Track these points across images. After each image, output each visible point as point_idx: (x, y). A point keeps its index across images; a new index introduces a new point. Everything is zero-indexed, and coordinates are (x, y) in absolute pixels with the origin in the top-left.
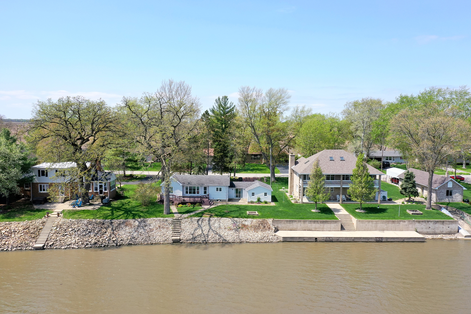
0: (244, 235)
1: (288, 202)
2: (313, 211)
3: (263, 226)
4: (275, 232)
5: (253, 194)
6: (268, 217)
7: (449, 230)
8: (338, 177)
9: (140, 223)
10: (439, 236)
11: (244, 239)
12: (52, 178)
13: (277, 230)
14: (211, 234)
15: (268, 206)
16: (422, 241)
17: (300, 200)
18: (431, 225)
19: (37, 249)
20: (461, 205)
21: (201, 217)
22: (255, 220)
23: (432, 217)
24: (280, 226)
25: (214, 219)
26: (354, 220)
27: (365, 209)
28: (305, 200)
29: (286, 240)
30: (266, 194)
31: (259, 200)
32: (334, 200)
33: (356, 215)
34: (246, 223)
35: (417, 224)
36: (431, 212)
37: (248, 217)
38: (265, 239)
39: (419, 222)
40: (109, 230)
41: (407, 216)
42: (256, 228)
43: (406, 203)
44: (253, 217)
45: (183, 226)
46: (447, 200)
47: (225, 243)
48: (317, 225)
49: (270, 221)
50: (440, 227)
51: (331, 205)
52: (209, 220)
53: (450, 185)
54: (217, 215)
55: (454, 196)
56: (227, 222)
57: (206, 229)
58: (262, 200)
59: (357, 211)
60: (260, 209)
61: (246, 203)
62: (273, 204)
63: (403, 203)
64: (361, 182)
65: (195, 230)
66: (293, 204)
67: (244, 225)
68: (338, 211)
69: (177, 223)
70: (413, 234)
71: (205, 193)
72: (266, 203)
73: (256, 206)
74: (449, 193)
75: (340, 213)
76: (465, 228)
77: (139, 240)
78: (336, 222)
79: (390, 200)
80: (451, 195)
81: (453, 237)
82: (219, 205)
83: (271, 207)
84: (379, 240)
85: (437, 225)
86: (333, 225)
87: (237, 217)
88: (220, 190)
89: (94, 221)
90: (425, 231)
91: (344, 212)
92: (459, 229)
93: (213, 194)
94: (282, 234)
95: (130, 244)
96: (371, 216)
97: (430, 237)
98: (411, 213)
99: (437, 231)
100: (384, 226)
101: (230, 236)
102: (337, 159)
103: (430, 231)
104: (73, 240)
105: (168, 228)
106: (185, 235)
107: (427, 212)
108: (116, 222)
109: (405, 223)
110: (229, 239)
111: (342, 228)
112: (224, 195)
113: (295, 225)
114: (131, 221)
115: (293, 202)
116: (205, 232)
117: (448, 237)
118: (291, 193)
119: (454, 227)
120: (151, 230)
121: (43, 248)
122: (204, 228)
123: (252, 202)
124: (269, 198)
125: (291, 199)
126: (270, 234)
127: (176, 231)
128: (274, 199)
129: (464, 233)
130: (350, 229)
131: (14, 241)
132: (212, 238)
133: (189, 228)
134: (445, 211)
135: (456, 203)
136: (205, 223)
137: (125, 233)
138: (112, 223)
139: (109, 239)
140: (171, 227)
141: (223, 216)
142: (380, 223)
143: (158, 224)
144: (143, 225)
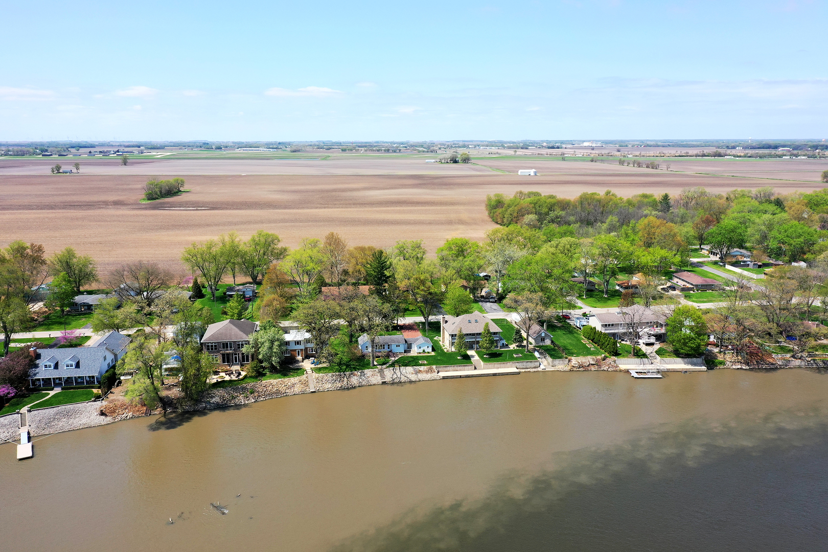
0: (422, 376)
1: (442, 350)
2: (459, 358)
3: (431, 371)
4: (438, 373)
5: (420, 348)
6: (433, 364)
7: (534, 366)
8: (473, 334)
9: (361, 373)
10: (529, 370)
11: (421, 379)
12: (293, 347)
13: (438, 372)
14: (402, 377)
15: (430, 356)
16: (519, 373)
17: (450, 349)
18: (525, 363)
19: (312, 392)
20: (548, 348)
21: (394, 367)
22: (425, 367)
23: (526, 359)
24: (440, 369)
25: (402, 368)
26: (482, 363)
27: (489, 354)
28: (453, 349)
29: (444, 378)
30: (428, 347)
31: (424, 351)
32: (471, 348)
33: (484, 359)
34: (421, 369)
35: (517, 364)
36: (527, 355)
37: (421, 365)
38: (433, 378)
39: (518, 362)
40: (345, 378)
41: (512, 359)
42: (427, 372)
43: (516, 347)
44: (424, 365)
45: (385, 373)
46: (541, 344)
47: (411, 382)
48: (461, 368)
49: (434, 367)
50: (529, 365)
51: (470, 353)
52: (400, 369)
53: (543, 335)
54: (403, 365)
55: (546, 341)
56: (410, 369)
57: (399, 374)
58: (426, 351)
59: (485, 356)
60: (426, 358)
61: (416, 354)
62: (433, 354)
63: (514, 348)
64: (486, 340)
65: (393, 375)
66: (446, 353)
67: (420, 371)
68: (473, 356)
69: (381, 371)
70: (514, 370)
71: (389, 348)
72: (429, 353)
73: (423, 356)
74: (543, 340)
75: (474, 359)
76: (544, 364)
77: (363, 383)
78: (471, 365)
79: (507, 345)
80: (544, 340)
81: (536, 370)
82: (400, 356)
83: (432, 356)
84: (495, 375)
85: (528, 364)
86: (470, 367)
87: (415, 366)
88: (399, 346)
89: (334, 374)
90: (521, 367)
91: (477, 358)
92: (540, 364)
93: (395, 349)
94: (442, 374)
95: (359, 386)
96: (492, 360)
97: (523, 370)
98: (515, 356)
99: (528, 367)
100: (499, 366)
101: (413, 377)
102: (473, 321)
103: (524, 367)
104: (328, 386)
105: (377, 375)
106: (388, 378)
107: (525, 355)
108: (347, 373)
109: (509, 364)
110: (413, 379)
111: (475, 368)
112: (401, 349)
113: (448, 368)
114: (356, 372)
115: (445, 350)
116: (399, 376)
117: (534, 370)
118: (443, 342)
119: (537, 364)
120: (369, 377)
121: (315, 392)
122: (397, 374)
123: (420, 353)
124: (430, 349)
125: (444, 348)
126: (434, 375)
127: (383, 376)
128: (433, 350)
129: (542, 367)
130: (479, 369)
131: (297, 389)
132: (403, 379)
133: (389, 374)
134: (537, 354)
135: (547, 346)
136: (398, 371)
137: (355, 380)
138: (345, 375)
139: (347, 384)
140: (379, 375)
141: (406, 365)
142: (496, 364)
143: (371, 373)
144: (363, 374)
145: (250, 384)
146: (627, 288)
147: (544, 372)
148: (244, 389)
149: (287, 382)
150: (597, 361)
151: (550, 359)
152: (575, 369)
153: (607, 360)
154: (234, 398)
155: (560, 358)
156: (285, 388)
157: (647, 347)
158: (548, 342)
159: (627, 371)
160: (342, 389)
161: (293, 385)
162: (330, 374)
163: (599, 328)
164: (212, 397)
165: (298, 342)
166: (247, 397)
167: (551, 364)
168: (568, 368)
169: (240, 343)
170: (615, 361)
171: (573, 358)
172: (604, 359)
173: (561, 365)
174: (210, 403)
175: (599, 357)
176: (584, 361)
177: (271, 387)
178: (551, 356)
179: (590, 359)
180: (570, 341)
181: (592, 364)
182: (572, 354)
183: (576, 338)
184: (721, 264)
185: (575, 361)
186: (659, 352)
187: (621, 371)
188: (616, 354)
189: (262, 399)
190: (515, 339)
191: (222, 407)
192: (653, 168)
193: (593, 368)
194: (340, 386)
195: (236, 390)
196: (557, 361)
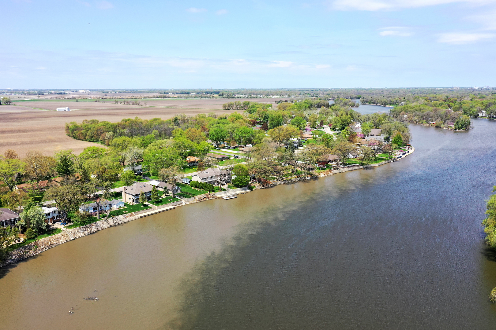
2: (142, 206)
4: (136, 216)
5: (117, 206)
6: (131, 212)
9: (95, 224)
10: (178, 206)
11: (129, 220)
14: (119, 221)
17: (133, 203)
18: (175, 203)
19: (73, 239)
20: (181, 194)
21: (111, 217)
22: (129, 214)
23: (175, 200)
24: (136, 214)
25: (117, 217)
26: (155, 207)
27: (156, 202)
28: (135, 203)
29: (141, 217)
30: (122, 204)
31: (120, 207)
32: (145, 201)
33: (155, 205)
34: (127, 215)
37: (125, 213)
38: (135, 219)
39: (172, 203)
40: (88, 228)
41: (167, 202)
42: (131, 216)
44: (127, 213)
45: (109, 221)
46: (176, 193)
47: (125, 223)
48: (146, 211)
49: (133, 213)
51: (145, 203)
52: (115, 217)
53: (177, 188)
54: (116, 215)
56: (121, 217)
57: (116, 220)
59: (154, 203)
62: (126, 207)
63: (165, 197)
65: (113, 221)
66: (133, 206)
68: (148, 204)
70: (172, 207)
72: (123, 207)
73: (122, 209)
74: (177, 191)
75: (150, 205)
76: (184, 201)
77: (99, 229)
79: (160, 197)
82: (109, 212)
84: (164, 211)
85: (178, 202)
86: (150, 210)
87: (122, 214)
89: (80, 227)
90: (174, 205)
93: (104, 209)
94: (139, 216)
95: (98, 231)
96: (159, 204)
97: (176, 206)
98: (169, 200)
99: (177, 204)
100: (164, 206)
101: (125, 220)
102: (143, 186)
103: (176, 205)
104: (80, 234)
106: (112, 224)
107: (173, 199)
109: (169, 204)
110: (125, 221)
111: (153, 210)
112: (108, 208)
113: (140, 212)
114: (92, 224)
115: (131, 205)
116: (117, 221)
117: (180, 205)
119: (181, 202)
120: (101, 225)
121: (74, 239)
123: (118, 208)
125: (129, 204)
127: (108, 223)
128: (125, 205)
129: (184, 203)
130: (155, 210)
131: (63, 240)
132: (120, 222)
133: (111, 221)
134: (177, 197)
135: (179, 194)
136: (115, 219)
137: (94, 228)
138: (87, 226)
139: (91, 231)
140: (106, 222)
141: (118, 215)
142: (163, 206)
143: (101, 223)
144: (97, 224)
145: (32, 243)
146: (189, 163)
147: (185, 205)
148: (30, 246)
149: (55, 237)
150: (206, 195)
151: (186, 199)
152: (199, 201)
153: (211, 195)
154: (27, 253)
155: (190, 197)
156: (55, 240)
157: (223, 186)
158: (179, 192)
159: (221, 198)
160: (89, 234)
161: (59, 238)
162: (78, 228)
163: (200, 181)
164: (12, 256)
165: (48, 214)
166: (35, 251)
167: (187, 201)
168: (195, 201)
169: (13, 220)
170: (214, 194)
171: (196, 196)
172: (209, 194)
173: (192, 201)
174: (12, 259)
175: (207, 194)
176: (201, 197)
177: (46, 242)
178: (185, 197)
179: (203, 196)
180: (187, 190)
181: (205, 198)
182: (194, 195)
183: (189, 188)
184: (218, 149)
185: (197, 197)
186: (229, 187)
187: (218, 198)
188: (214, 191)
189: (45, 250)
190: (165, 192)
191: (22, 259)
192: (136, 105)
193: (206, 199)
194: (87, 233)
195: (25, 248)
196: (190, 199)
